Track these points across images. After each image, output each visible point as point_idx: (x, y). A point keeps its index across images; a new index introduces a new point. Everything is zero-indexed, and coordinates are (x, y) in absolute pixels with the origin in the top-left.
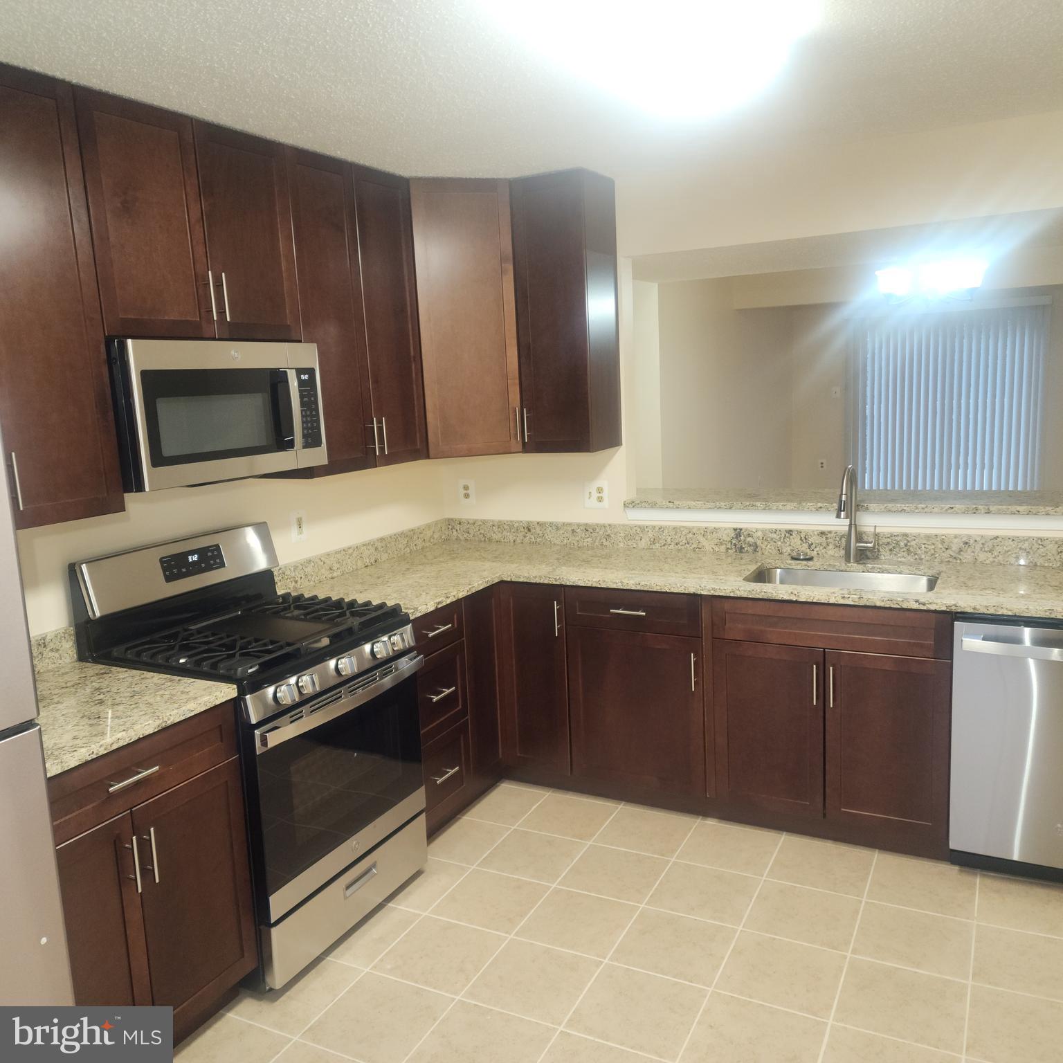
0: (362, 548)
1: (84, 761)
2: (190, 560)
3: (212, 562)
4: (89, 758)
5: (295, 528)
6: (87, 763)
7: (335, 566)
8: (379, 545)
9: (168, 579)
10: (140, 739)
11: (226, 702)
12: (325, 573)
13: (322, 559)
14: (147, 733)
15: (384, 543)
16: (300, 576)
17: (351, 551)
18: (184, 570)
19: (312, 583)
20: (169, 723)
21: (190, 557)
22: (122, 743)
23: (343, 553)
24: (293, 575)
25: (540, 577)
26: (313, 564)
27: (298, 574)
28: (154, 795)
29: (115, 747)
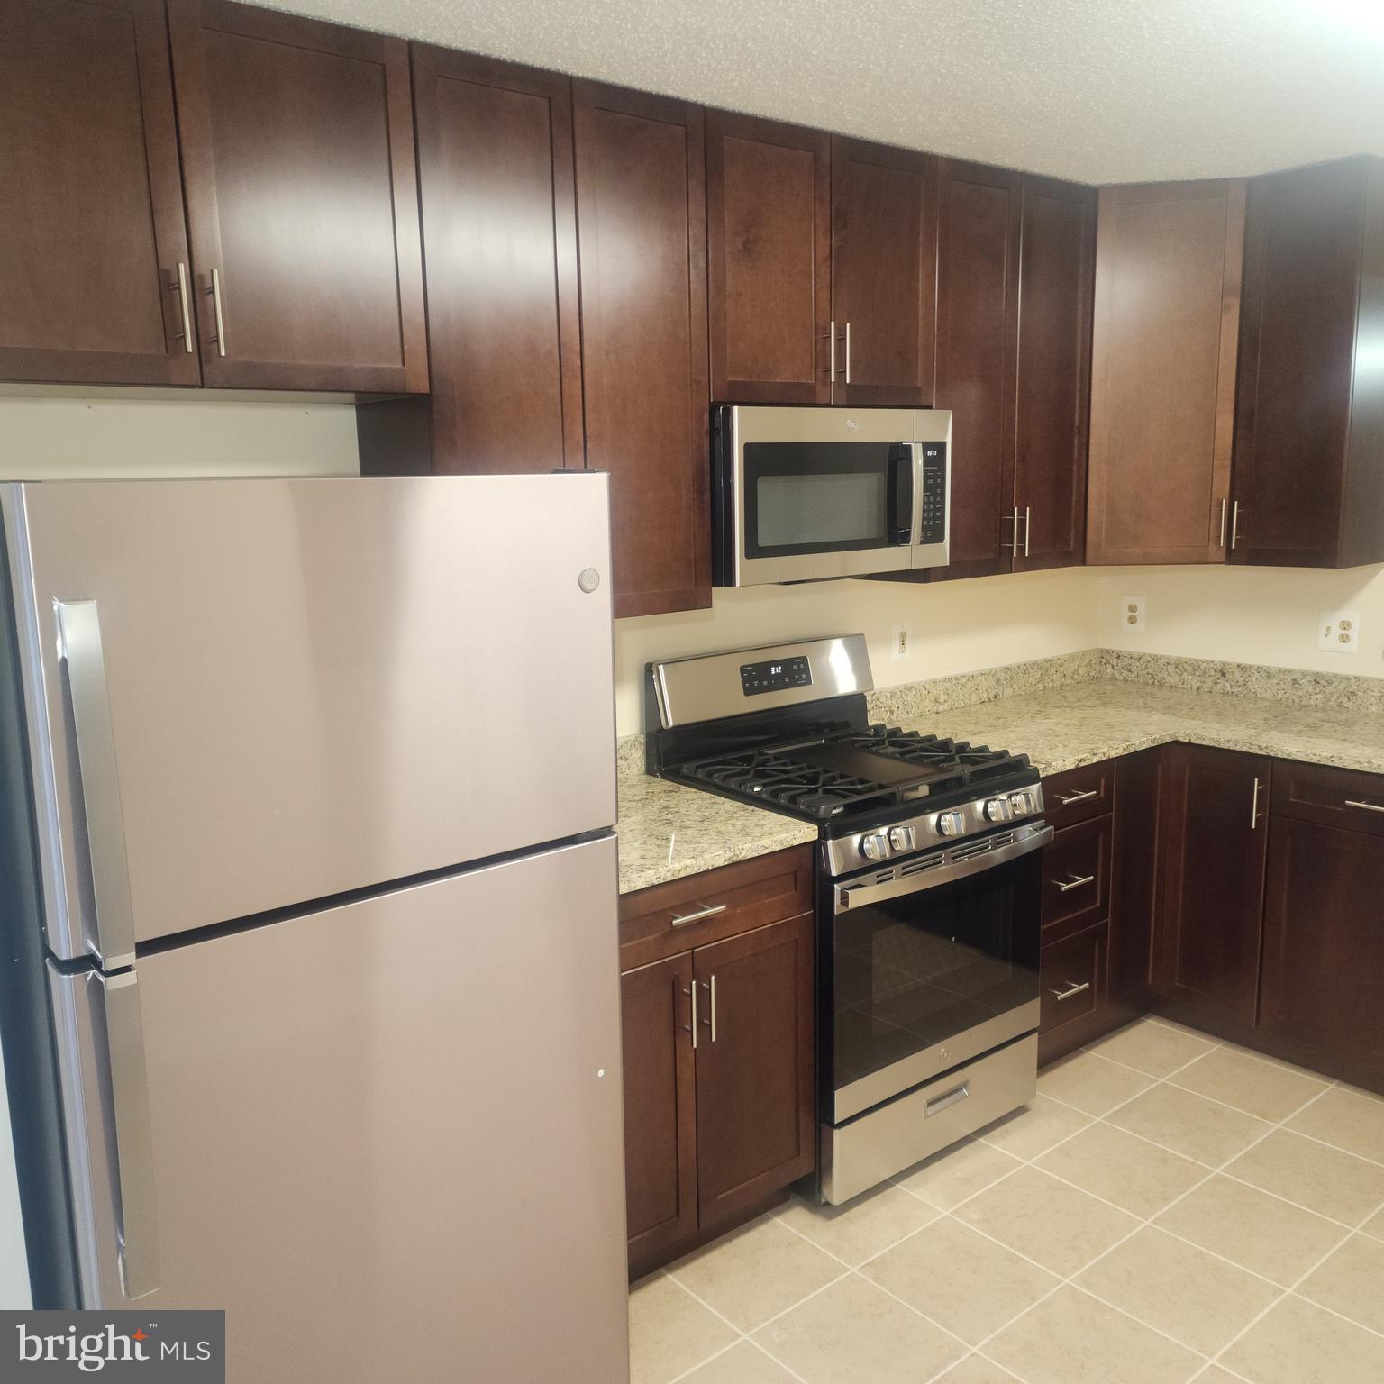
0: (979, 678)
1: (650, 884)
2: (773, 672)
3: (797, 677)
4: (656, 882)
5: (896, 646)
6: (653, 887)
7: (943, 697)
8: (1002, 676)
9: (748, 692)
10: (708, 871)
11: (805, 843)
12: (929, 705)
13: (927, 687)
14: (717, 865)
15: (1008, 675)
16: (897, 705)
17: (964, 680)
18: (765, 683)
19: (911, 715)
20: (741, 858)
21: (773, 668)
22: (690, 872)
23: (954, 681)
24: (889, 702)
25: (1237, 742)
26: (914, 692)
27: (895, 703)
28: (718, 938)
29: (683, 874)
